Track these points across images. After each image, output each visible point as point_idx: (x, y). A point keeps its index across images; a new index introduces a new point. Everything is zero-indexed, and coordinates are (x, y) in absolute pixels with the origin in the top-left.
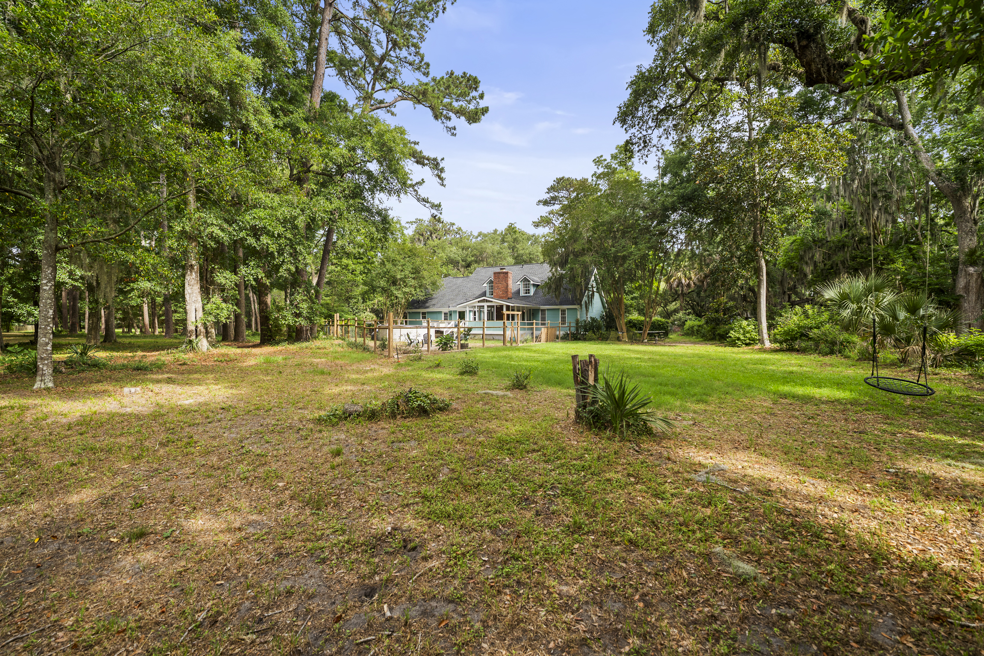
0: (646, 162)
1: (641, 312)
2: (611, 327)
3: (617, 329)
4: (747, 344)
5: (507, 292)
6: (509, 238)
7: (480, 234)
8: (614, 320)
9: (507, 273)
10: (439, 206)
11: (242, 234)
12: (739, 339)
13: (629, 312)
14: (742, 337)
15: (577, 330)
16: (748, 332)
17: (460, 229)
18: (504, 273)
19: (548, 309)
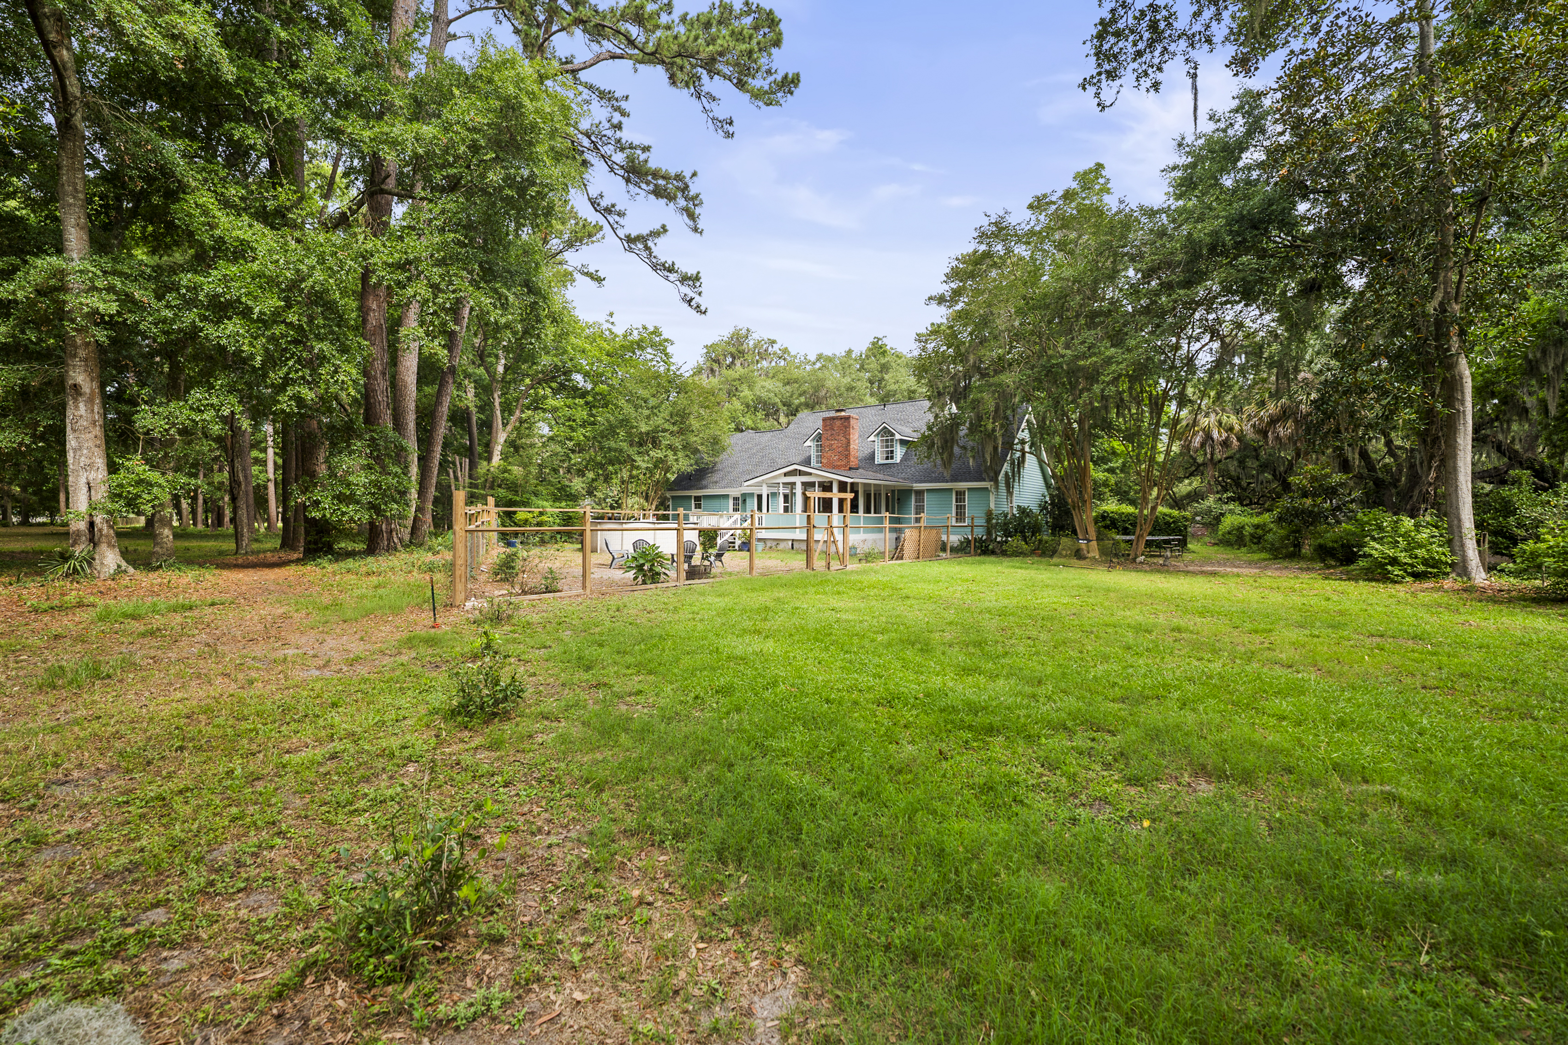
0: (1156, 86)
1: (1123, 496)
2: (1062, 528)
3: (1075, 532)
4: (1417, 576)
5: (847, 456)
6: (873, 364)
7: (820, 357)
8: (1068, 513)
9: (848, 418)
10: (697, 278)
11: (191, 317)
12: (1394, 561)
13: (1100, 497)
14: (1403, 557)
15: (989, 533)
16: (1420, 546)
17: (785, 351)
18: (841, 418)
19: (929, 491)
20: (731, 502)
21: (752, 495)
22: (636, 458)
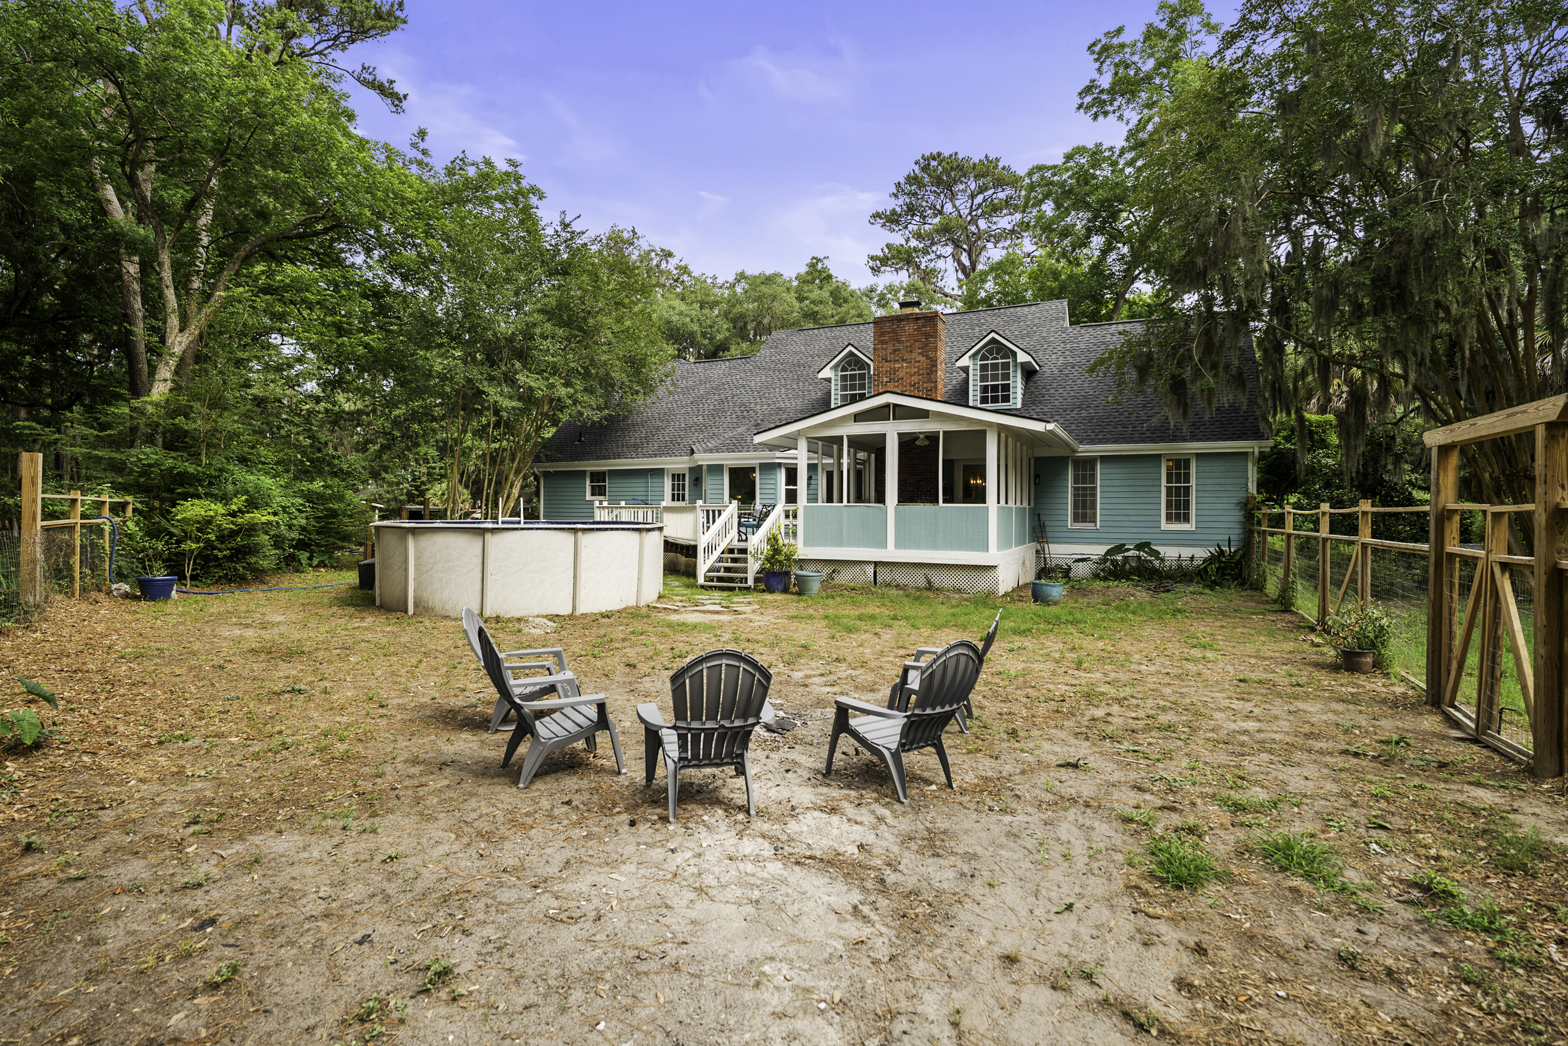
5: (930, 393)
9: (931, 319)
17: (684, 270)
18: (916, 318)
19: (1105, 459)
20: (668, 483)
21: (717, 469)
22: (485, 387)
